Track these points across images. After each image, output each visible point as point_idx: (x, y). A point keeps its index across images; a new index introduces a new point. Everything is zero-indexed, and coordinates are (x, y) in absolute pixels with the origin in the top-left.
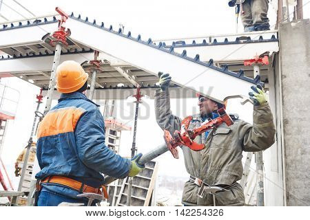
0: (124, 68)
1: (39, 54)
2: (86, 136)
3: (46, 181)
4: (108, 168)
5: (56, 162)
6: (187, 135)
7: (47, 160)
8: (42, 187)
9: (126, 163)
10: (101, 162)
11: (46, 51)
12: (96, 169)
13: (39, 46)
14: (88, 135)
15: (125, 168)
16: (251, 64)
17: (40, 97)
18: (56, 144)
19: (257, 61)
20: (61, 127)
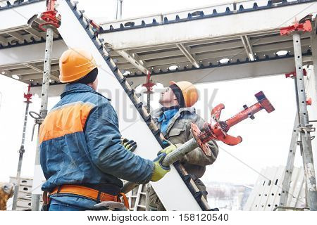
0: (130, 52)
1: (23, 42)
2: (99, 135)
3: (56, 192)
4: (127, 172)
5: (65, 169)
6: (219, 127)
7: (54, 167)
8: (51, 199)
9: (148, 165)
10: (118, 164)
11: (32, 38)
12: (114, 174)
13: (23, 32)
14: (101, 135)
15: (147, 170)
16: (289, 32)
17: (28, 96)
18: (62, 148)
19: (297, 28)
20: (68, 127)
